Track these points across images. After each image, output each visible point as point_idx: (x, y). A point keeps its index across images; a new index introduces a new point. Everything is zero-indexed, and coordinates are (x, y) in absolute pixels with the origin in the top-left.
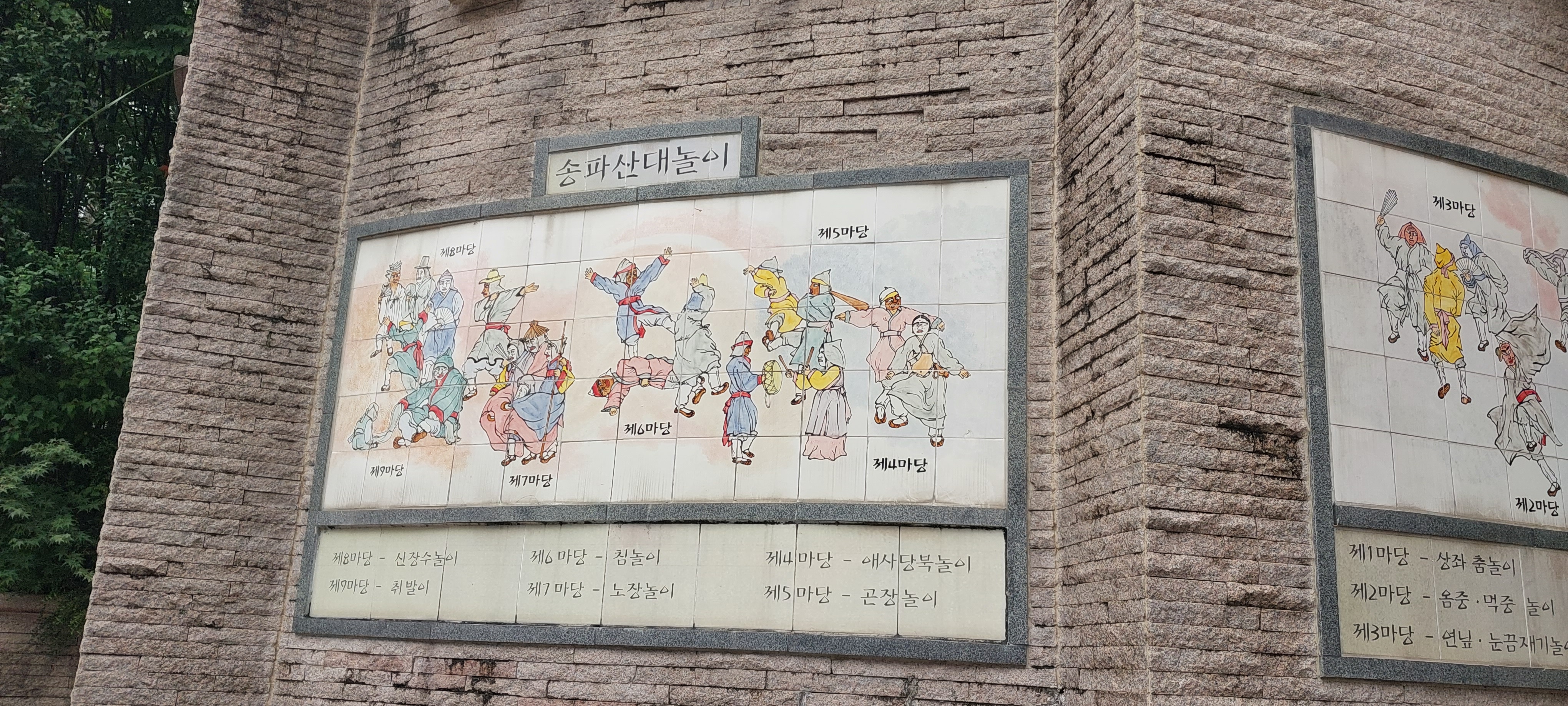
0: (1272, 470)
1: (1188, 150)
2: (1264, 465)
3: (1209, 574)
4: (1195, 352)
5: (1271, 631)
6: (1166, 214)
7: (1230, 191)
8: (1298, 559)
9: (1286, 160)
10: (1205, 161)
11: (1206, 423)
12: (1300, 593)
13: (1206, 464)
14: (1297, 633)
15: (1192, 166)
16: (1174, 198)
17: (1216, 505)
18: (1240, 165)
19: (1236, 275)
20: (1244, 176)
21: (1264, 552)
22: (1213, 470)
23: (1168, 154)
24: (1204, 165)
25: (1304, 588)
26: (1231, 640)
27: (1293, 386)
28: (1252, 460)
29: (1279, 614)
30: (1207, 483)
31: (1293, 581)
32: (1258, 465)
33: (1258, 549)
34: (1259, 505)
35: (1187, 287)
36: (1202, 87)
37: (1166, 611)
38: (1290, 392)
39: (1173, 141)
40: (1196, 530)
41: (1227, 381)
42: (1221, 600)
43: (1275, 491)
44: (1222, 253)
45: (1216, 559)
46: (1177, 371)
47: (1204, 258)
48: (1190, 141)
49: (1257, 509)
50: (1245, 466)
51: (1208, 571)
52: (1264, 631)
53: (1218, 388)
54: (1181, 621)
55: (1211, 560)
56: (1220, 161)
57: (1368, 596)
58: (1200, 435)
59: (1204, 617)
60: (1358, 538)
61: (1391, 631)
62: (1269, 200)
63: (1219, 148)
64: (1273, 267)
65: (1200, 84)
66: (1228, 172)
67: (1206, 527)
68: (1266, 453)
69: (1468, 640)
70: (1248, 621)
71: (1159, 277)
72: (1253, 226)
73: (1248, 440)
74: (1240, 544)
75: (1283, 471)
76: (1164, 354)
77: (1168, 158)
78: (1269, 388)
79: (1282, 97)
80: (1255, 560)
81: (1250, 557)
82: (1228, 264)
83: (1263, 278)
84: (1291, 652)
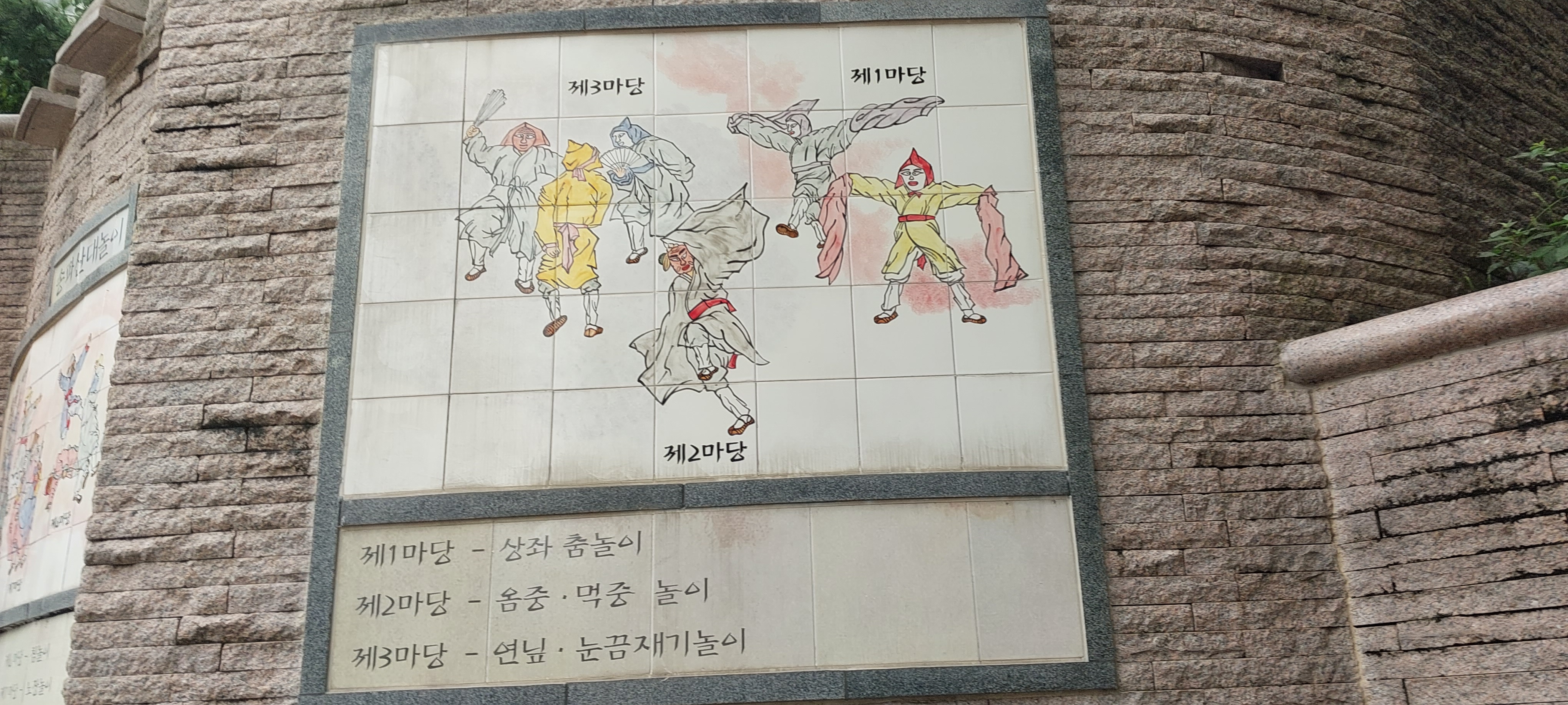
0: (267, 470)
1: (209, 113)
2: (258, 465)
3: (159, 610)
4: (185, 345)
5: (234, 671)
6: (170, 194)
7: (260, 148)
8: (289, 575)
9: (342, 93)
10: (227, 122)
11: (185, 427)
12: (284, 619)
13: (175, 477)
14: (273, 669)
15: (214, 131)
16: (182, 173)
17: (179, 525)
18: (274, 115)
19: (251, 245)
20: (279, 126)
21: (239, 572)
22: (187, 482)
23: (181, 126)
24: (229, 126)
25: (292, 611)
26: (174, 688)
27: (311, 362)
28: (240, 461)
29: (250, 647)
30: (173, 500)
31: (276, 603)
32: (250, 467)
33: (233, 571)
34: (239, 515)
35: (185, 272)
36: (242, 38)
37: (92, 662)
38: (309, 369)
39: (189, 109)
40: (150, 558)
41: (222, 372)
42: (168, 640)
43: (267, 495)
44: (238, 222)
45: (171, 591)
46: (156, 373)
47: (213, 234)
48: (211, 104)
49: (238, 520)
50: (230, 471)
51: (158, 606)
52: (224, 672)
53: (210, 383)
54: (111, 672)
55: (164, 592)
56: (248, 117)
57: (382, 610)
58: (173, 443)
59: (142, 663)
60: (375, 538)
61: (412, 653)
62: (312, 145)
63: (248, 102)
64: (304, 223)
65: (239, 35)
66: (259, 127)
67: (163, 553)
68: (263, 451)
69: (539, 651)
70: (202, 662)
71: (149, 268)
72: (284, 182)
73: (238, 439)
74: (209, 567)
75: (284, 468)
76: (144, 355)
77: (183, 130)
78: (278, 369)
79: (350, 20)
80: (228, 584)
81: (221, 581)
82: (247, 233)
83: (292, 239)
84: (259, 695)
